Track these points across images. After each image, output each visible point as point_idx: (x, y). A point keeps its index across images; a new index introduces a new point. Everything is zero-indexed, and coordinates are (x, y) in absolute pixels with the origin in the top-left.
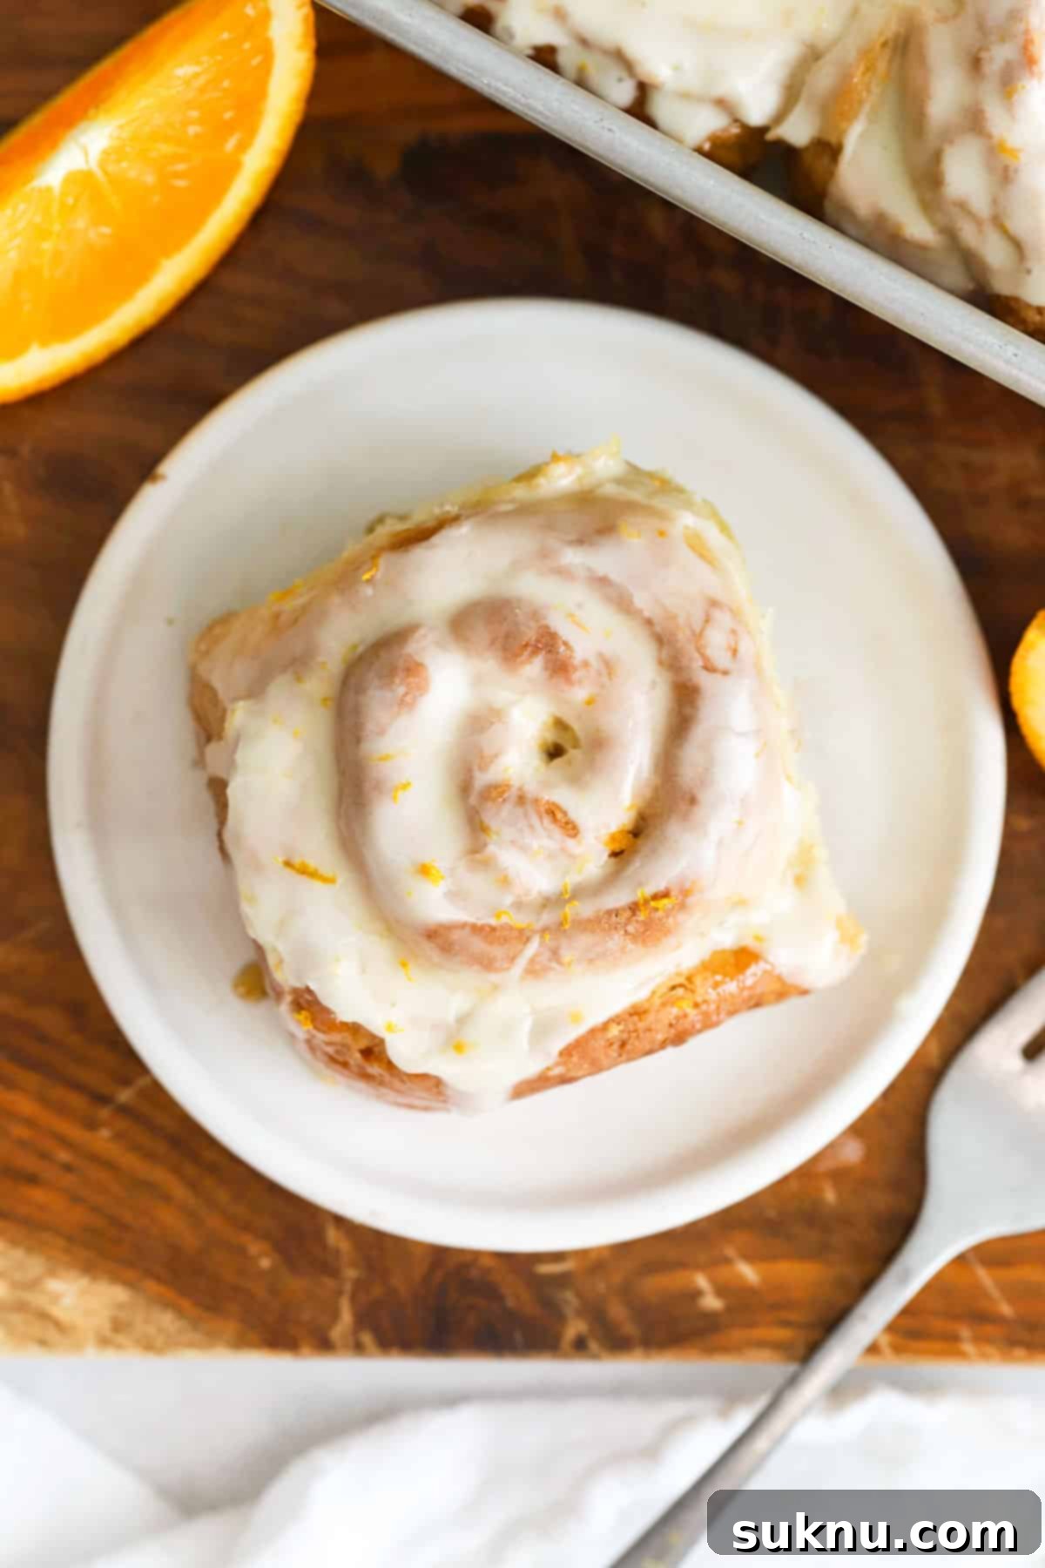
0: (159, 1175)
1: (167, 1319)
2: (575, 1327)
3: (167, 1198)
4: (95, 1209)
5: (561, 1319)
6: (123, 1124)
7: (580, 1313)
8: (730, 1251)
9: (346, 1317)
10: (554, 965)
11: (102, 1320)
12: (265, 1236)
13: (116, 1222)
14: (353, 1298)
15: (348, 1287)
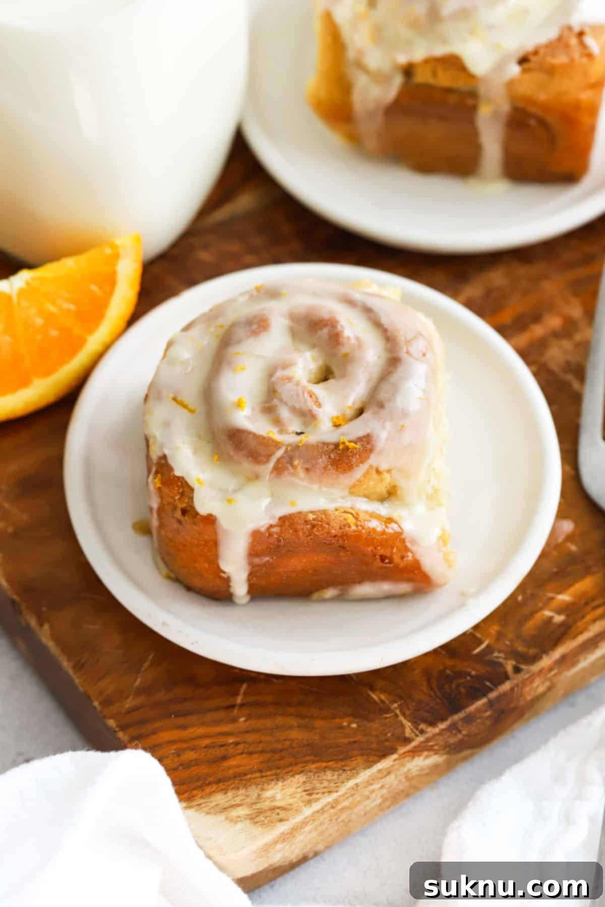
0: (279, 720)
1: (329, 775)
2: (509, 665)
3: (291, 727)
4: (262, 752)
5: (501, 665)
6: (247, 711)
7: (506, 659)
8: (550, 595)
9: (408, 724)
10: (289, 466)
11: (300, 795)
12: (346, 715)
13: (274, 751)
14: (404, 715)
15: (398, 712)
